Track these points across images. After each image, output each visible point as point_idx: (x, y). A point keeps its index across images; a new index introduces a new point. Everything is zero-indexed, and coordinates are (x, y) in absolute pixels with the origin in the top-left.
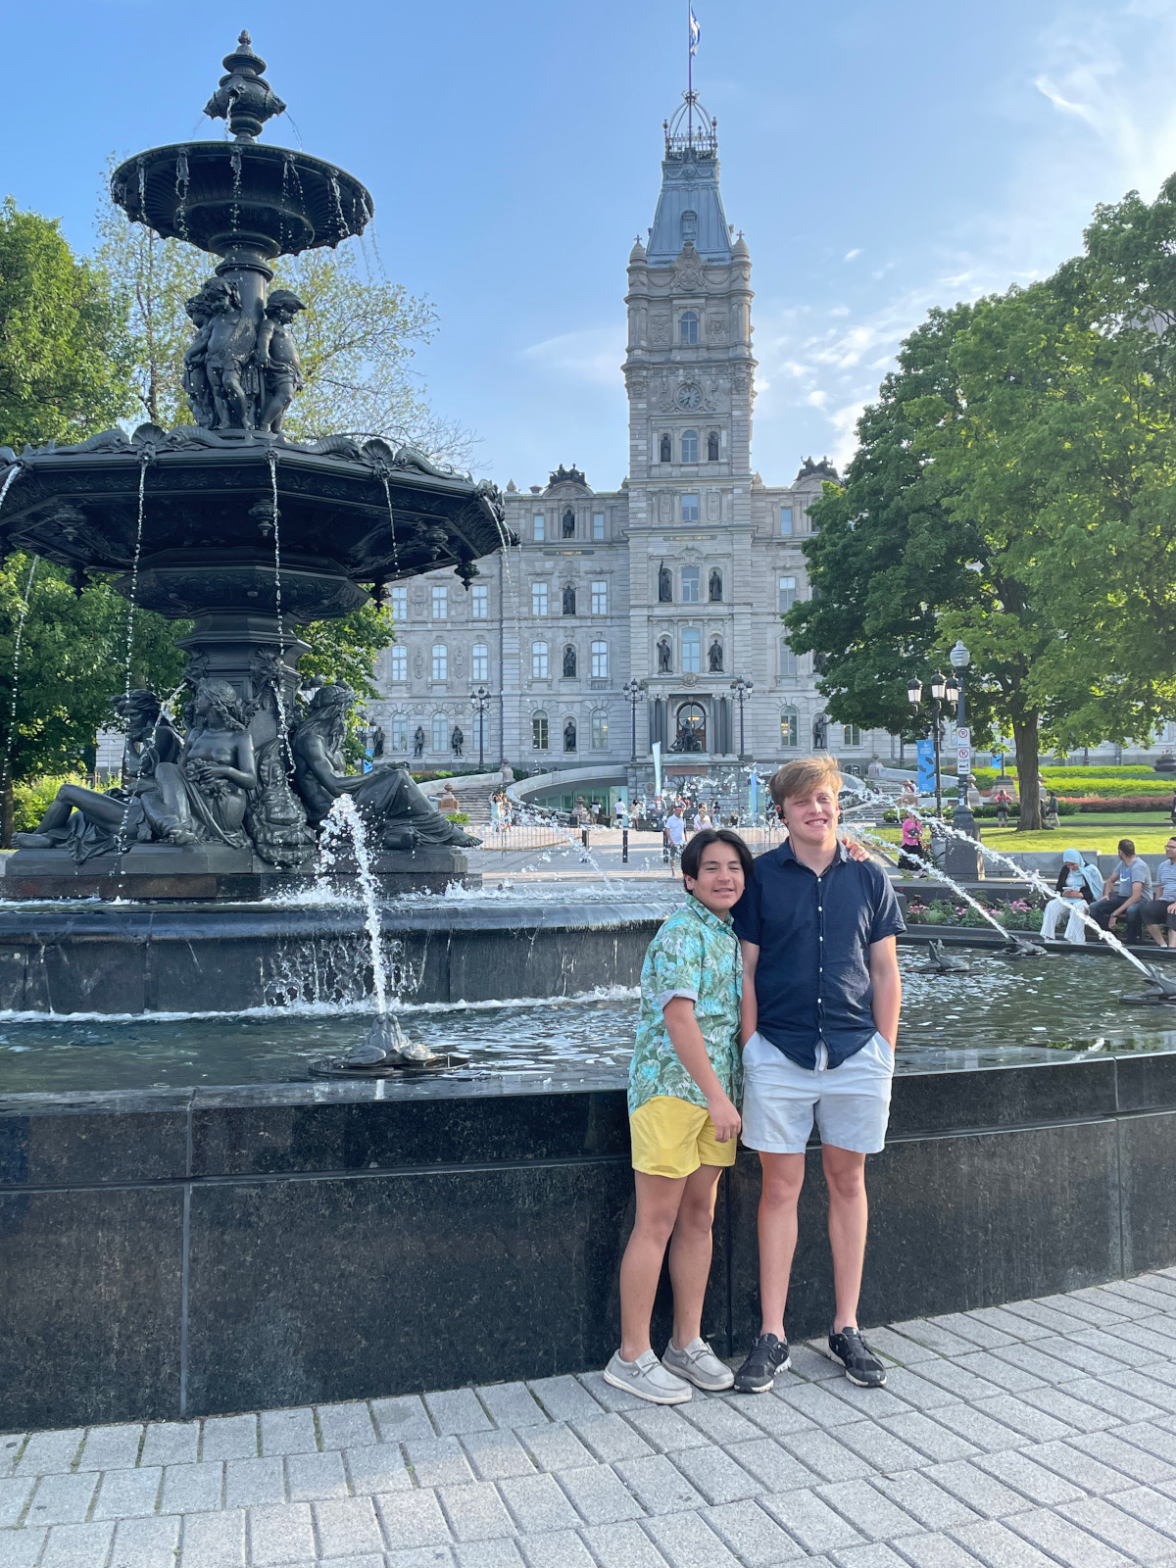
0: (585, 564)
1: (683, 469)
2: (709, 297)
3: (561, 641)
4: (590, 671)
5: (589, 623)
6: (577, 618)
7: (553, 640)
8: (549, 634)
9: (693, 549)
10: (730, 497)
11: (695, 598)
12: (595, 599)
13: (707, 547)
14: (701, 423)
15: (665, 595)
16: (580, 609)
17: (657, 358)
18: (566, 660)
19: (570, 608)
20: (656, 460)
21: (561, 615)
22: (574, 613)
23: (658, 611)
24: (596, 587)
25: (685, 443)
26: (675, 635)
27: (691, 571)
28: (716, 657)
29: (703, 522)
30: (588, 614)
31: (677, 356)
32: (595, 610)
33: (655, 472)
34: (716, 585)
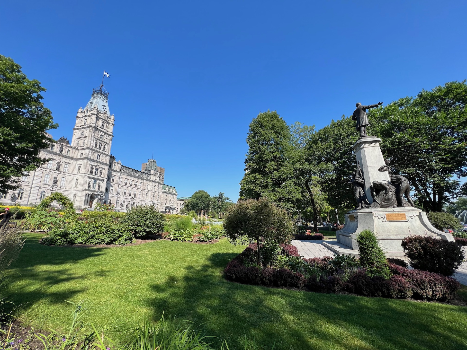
0: (64, 160)
3: (54, 175)
4: (61, 184)
5: (62, 173)
6: (60, 171)
7: (52, 175)
8: (51, 173)
9: (99, 166)
11: (97, 175)
12: (65, 168)
13: (101, 166)
15: (91, 172)
16: (61, 169)
18: (54, 180)
19: (58, 168)
20: (94, 146)
21: (55, 169)
22: (59, 169)
23: (90, 176)
24: (66, 166)
25: (100, 145)
27: (97, 169)
28: (99, 187)
29: (100, 160)
30: (62, 171)
32: (64, 171)
33: (94, 148)
34: (101, 173)
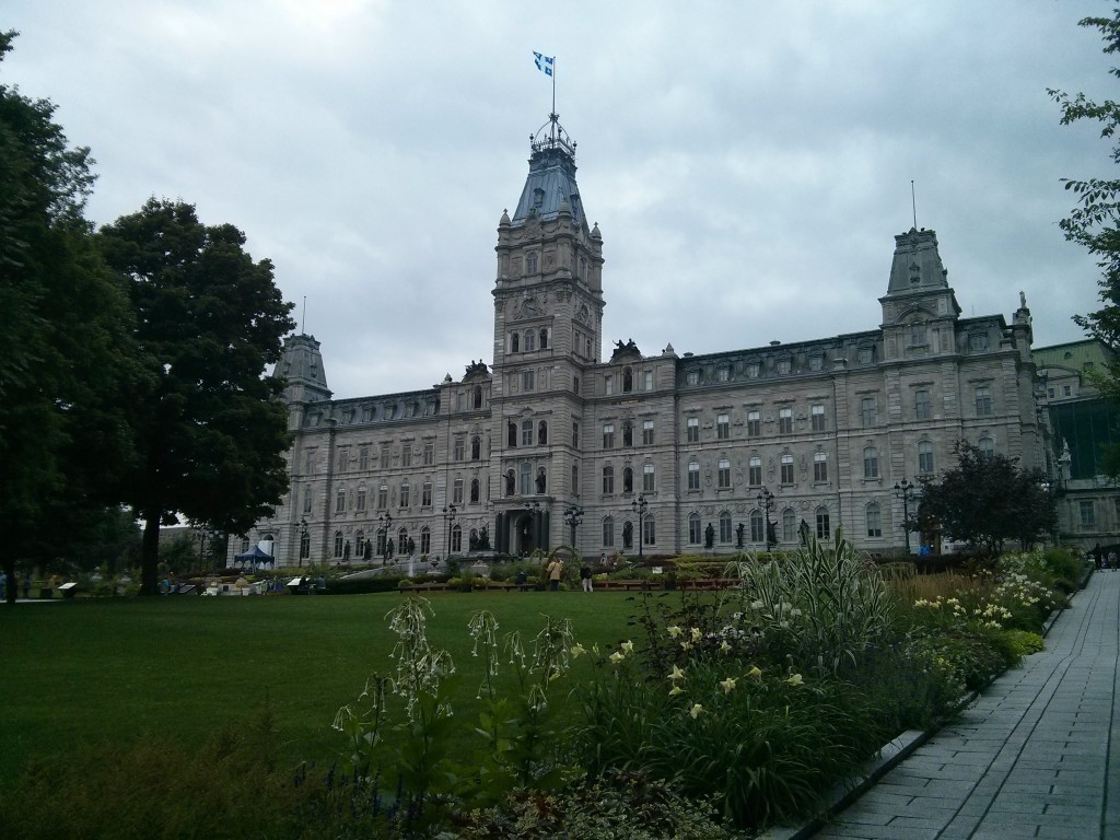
0: (486, 425)
1: (526, 356)
2: (544, 242)
3: (471, 476)
6: (480, 461)
7: (466, 477)
8: (464, 473)
9: (528, 409)
10: (553, 371)
11: (530, 443)
13: (537, 407)
14: (536, 324)
16: (482, 455)
17: (513, 285)
19: (476, 455)
20: (509, 352)
21: (471, 459)
22: (479, 458)
23: (506, 454)
25: (527, 338)
26: (517, 468)
27: (527, 424)
28: (541, 482)
29: (535, 391)
31: (524, 282)
33: (508, 360)
34: (543, 433)
